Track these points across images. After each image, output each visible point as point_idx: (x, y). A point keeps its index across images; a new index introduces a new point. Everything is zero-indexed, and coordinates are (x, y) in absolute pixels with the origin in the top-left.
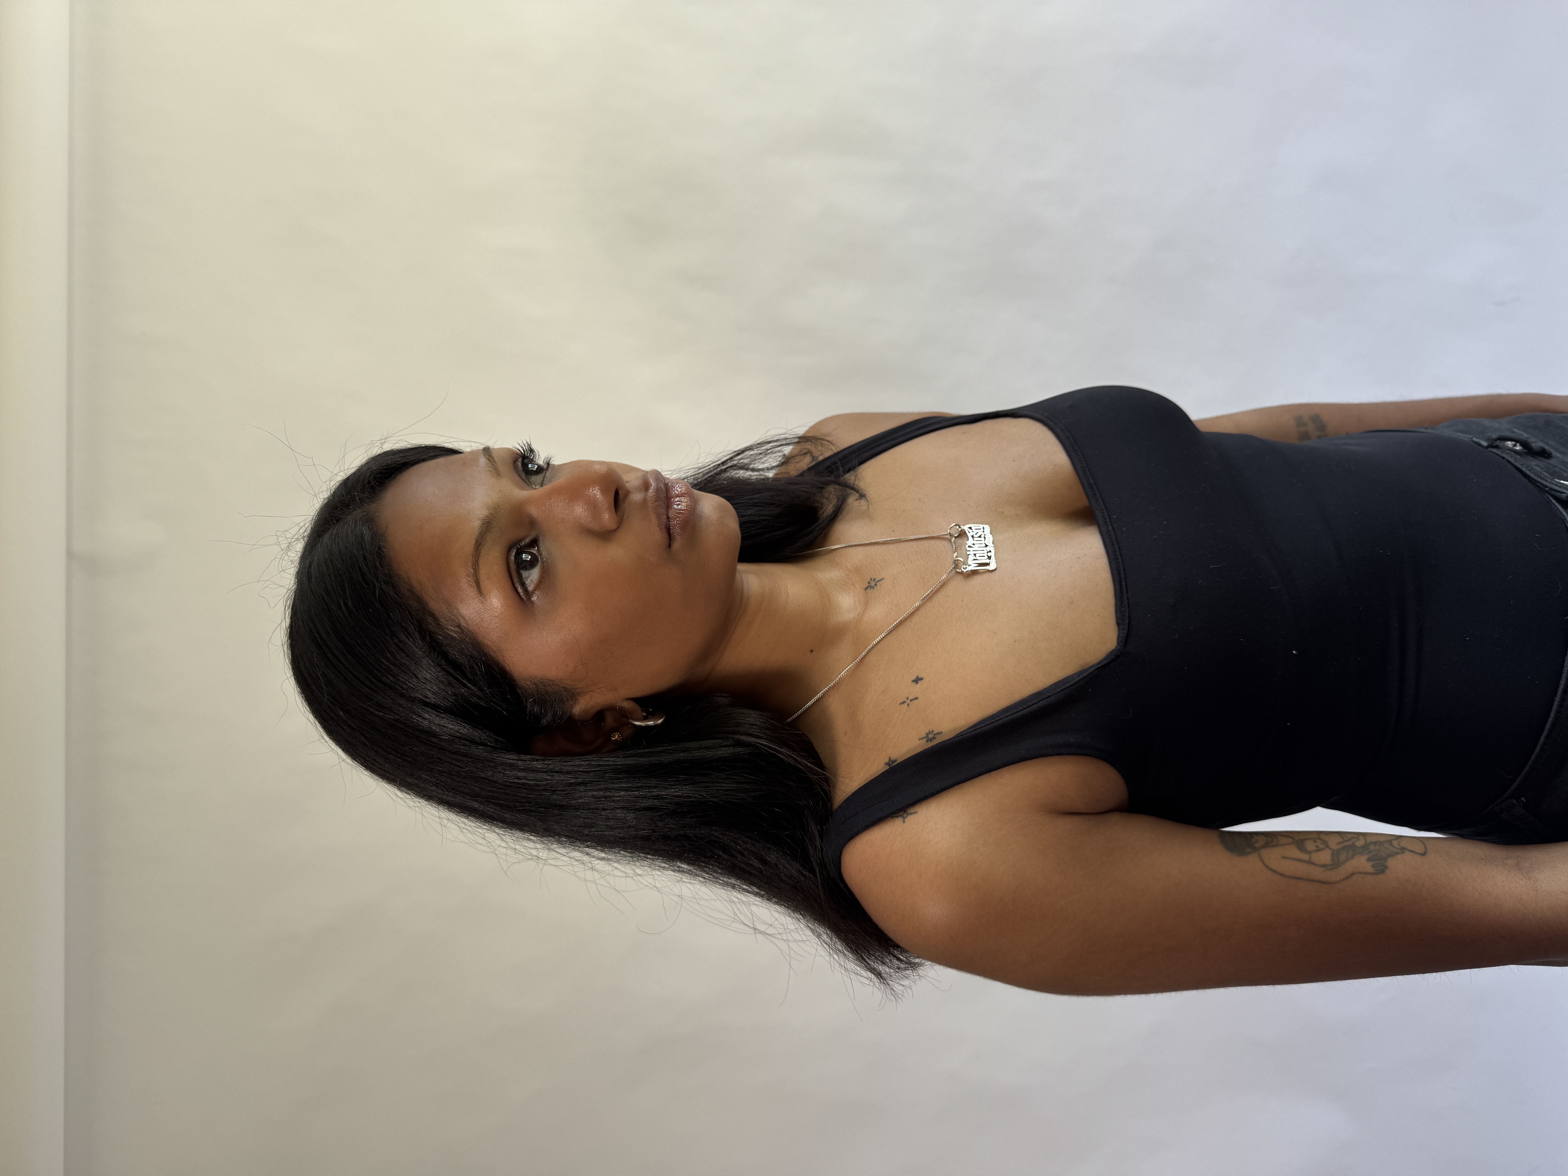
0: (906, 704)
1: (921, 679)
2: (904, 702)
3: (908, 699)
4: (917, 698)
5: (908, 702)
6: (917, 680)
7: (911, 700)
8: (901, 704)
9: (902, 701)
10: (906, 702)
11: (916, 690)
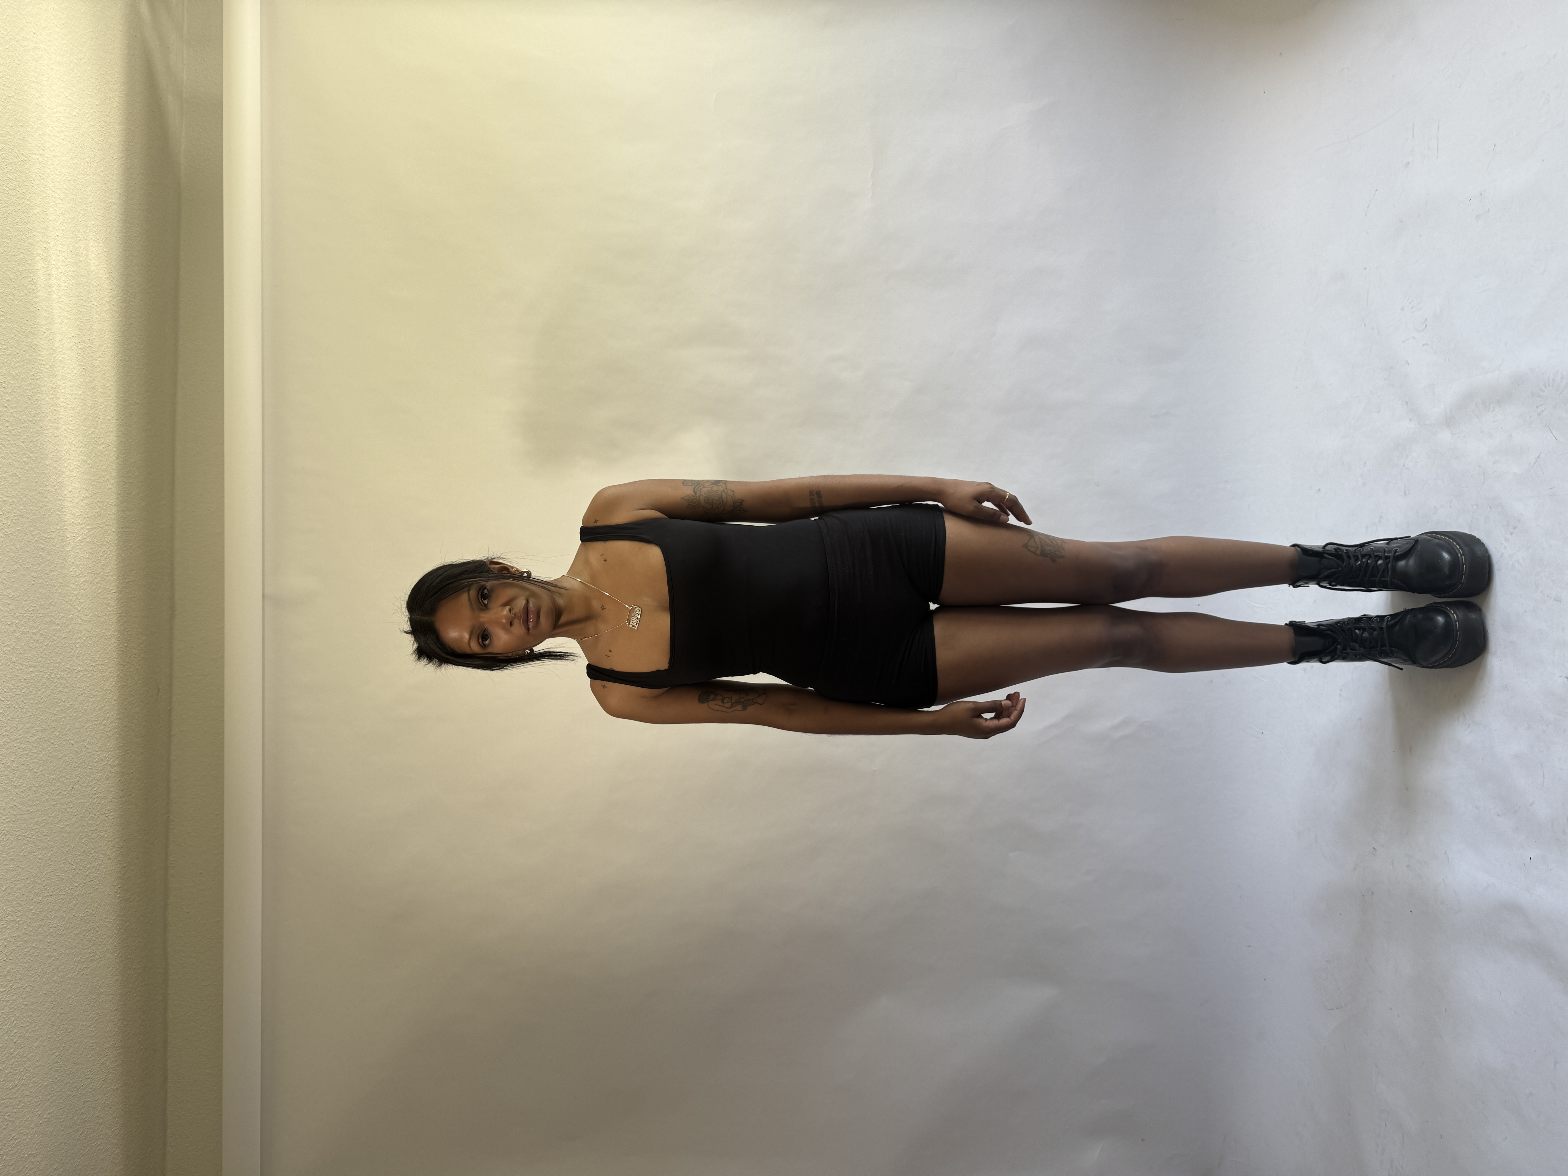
1: (612, 651)
2: (607, 656)
4: (610, 656)
6: (610, 651)
8: (605, 656)
11: (609, 654)
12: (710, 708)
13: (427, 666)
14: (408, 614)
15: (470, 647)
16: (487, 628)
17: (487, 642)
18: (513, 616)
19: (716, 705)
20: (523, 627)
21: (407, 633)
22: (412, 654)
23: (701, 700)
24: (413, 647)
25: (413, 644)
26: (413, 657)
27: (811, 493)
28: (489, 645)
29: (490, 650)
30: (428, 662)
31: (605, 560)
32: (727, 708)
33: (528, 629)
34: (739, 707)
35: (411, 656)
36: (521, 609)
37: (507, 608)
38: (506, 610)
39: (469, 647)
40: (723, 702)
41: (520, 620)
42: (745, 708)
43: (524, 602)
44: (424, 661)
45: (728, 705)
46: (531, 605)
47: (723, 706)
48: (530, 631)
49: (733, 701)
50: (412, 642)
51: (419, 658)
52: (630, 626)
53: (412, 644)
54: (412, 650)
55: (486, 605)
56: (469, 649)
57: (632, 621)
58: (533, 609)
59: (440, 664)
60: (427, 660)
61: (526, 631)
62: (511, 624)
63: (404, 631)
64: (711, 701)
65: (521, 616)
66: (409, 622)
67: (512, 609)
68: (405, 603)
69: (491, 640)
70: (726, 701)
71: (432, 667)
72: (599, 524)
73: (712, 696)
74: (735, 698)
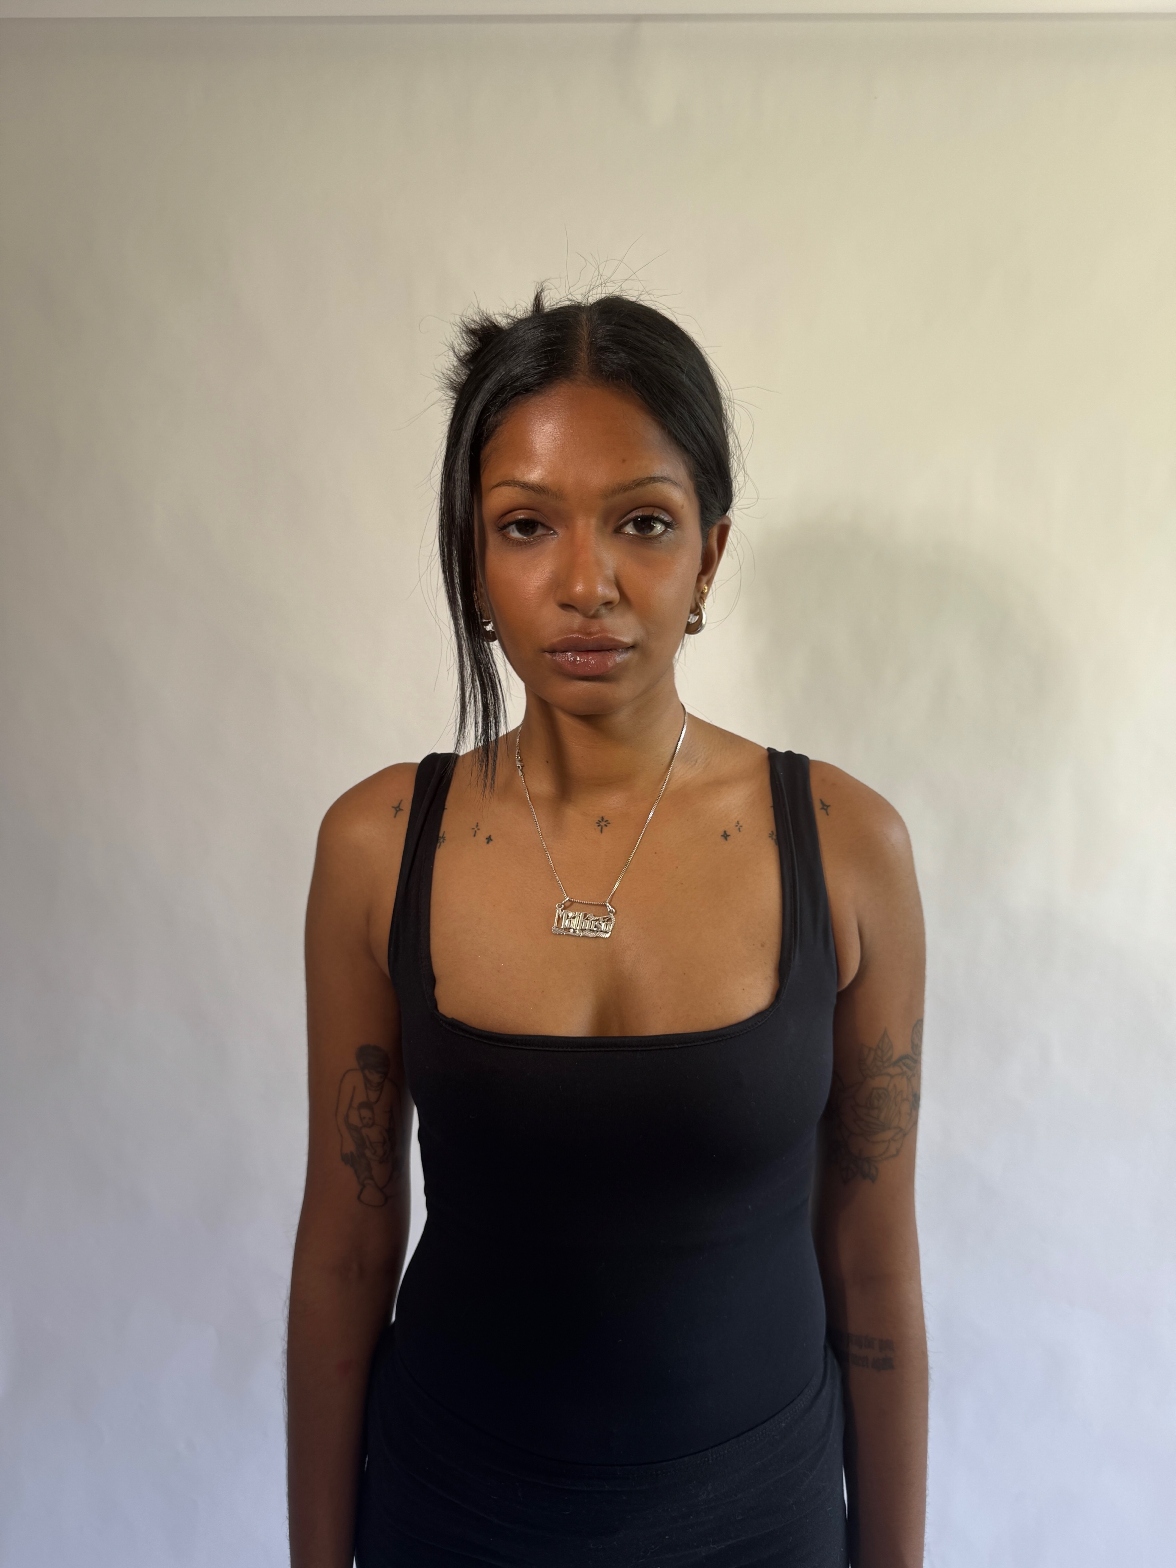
0: (475, 827)
1: (488, 843)
2: (477, 826)
3: (478, 829)
4: (475, 836)
5: (476, 829)
6: (489, 839)
7: (476, 831)
8: (478, 823)
9: (479, 825)
10: (477, 828)
11: (482, 836)
12: (344, 1076)
13: (451, 353)
14: (592, 300)
15: (498, 485)
16: (555, 533)
17: (515, 534)
18: (592, 612)
19: (354, 1088)
20: (559, 639)
21: (538, 300)
22: (480, 312)
23: (363, 1052)
24: (500, 314)
25: (508, 316)
26: (473, 317)
27: (888, 1345)
28: (506, 538)
29: (493, 539)
30: (462, 354)
31: (726, 836)
32: (347, 1116)
33: (553, 651)
34: (350, 1147)
35: (476, 310)
36: (610, 635)
37: (614, 595)
38: (607, 592)
39: (499, 481)
40: (362, 1105)
41: (579, 632)
42: (348, 1160)
43: (627, 639)
44: (464, 347)
45: (354, 1119)
46: (619, 658)
47: (350, 1106)
48: (548, 656)
49: (365, 1131)
50: (513, 313)
51: (471, 332)
52: (559, 912)
53: (508, 311)
54: (491, 313)
55: (618, 530)
56: (495, 483)
57: (571, 915)
58: (610, 664)
59: (453, 387)
60: (467, 354)
61: (546, 645)
62: (566, 606)
63: (542, 290)
64: (365, 1077)
65: (590, 634)
66: (567, 303)
67: (609, 607)
68: (617, 294)
69: (519, 543)
70: (366, 1113)
71: (448, 365)
72: (820, 816)
73: (375, 1078)
74: (373, 1134)
